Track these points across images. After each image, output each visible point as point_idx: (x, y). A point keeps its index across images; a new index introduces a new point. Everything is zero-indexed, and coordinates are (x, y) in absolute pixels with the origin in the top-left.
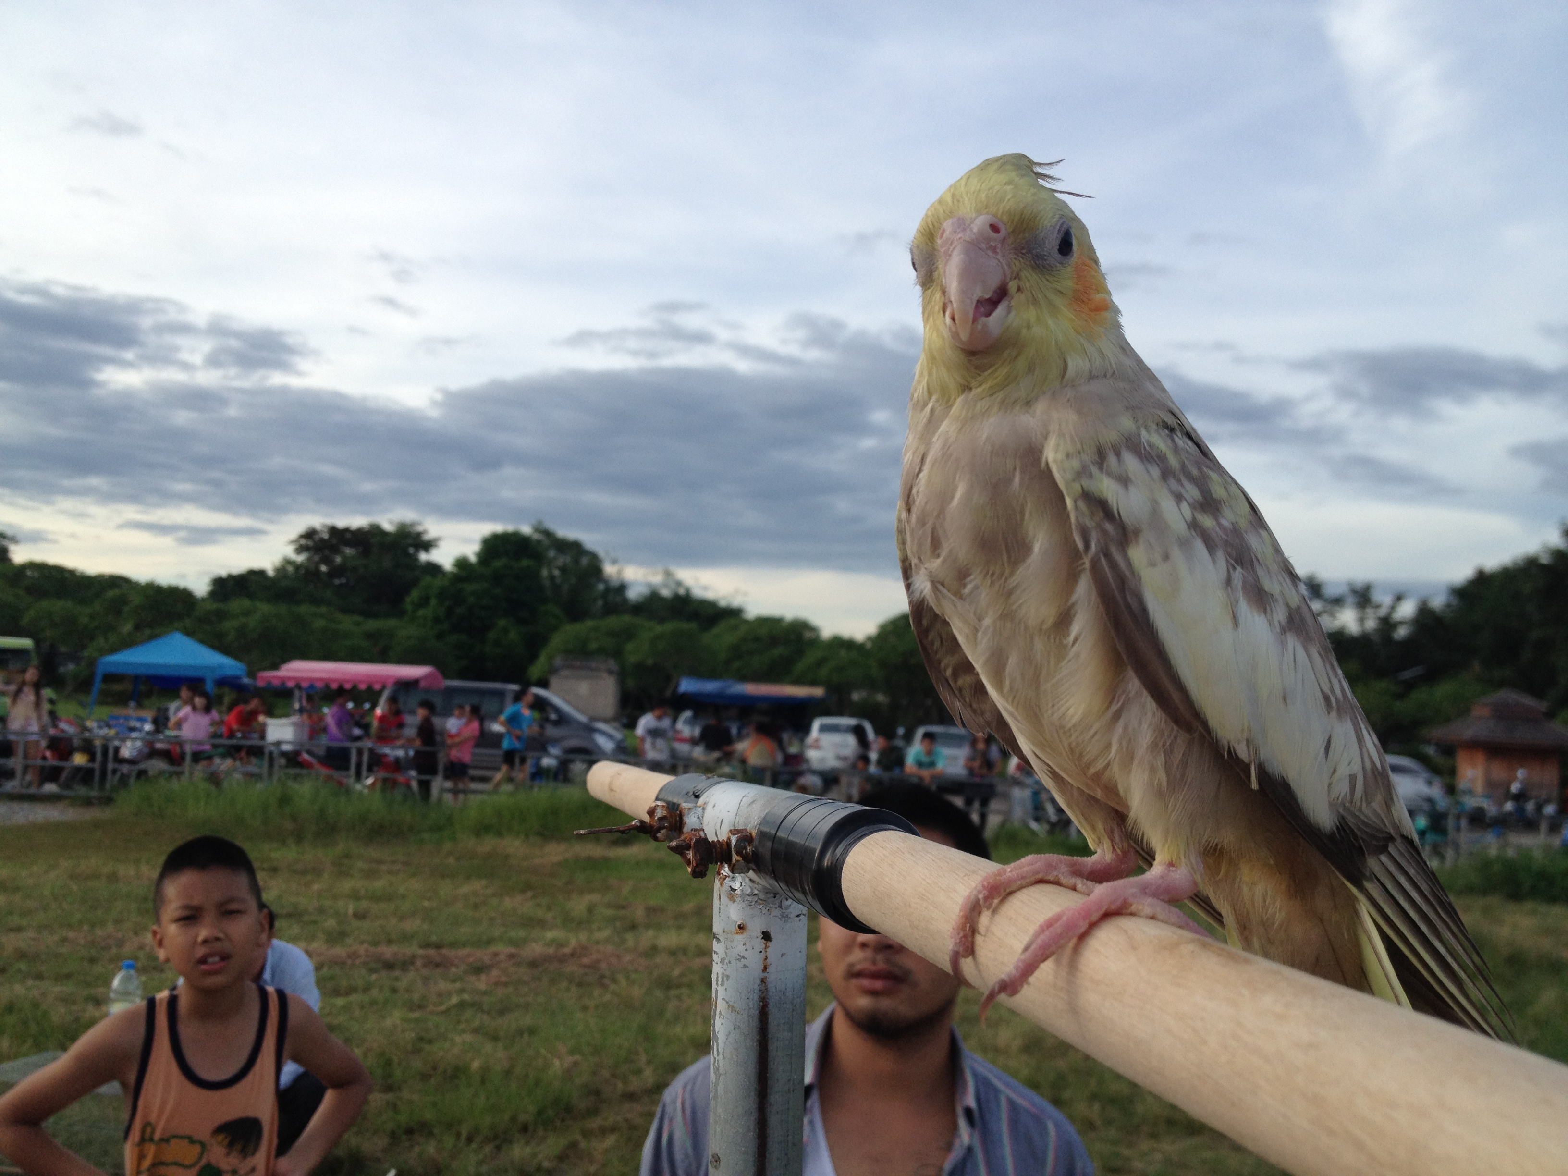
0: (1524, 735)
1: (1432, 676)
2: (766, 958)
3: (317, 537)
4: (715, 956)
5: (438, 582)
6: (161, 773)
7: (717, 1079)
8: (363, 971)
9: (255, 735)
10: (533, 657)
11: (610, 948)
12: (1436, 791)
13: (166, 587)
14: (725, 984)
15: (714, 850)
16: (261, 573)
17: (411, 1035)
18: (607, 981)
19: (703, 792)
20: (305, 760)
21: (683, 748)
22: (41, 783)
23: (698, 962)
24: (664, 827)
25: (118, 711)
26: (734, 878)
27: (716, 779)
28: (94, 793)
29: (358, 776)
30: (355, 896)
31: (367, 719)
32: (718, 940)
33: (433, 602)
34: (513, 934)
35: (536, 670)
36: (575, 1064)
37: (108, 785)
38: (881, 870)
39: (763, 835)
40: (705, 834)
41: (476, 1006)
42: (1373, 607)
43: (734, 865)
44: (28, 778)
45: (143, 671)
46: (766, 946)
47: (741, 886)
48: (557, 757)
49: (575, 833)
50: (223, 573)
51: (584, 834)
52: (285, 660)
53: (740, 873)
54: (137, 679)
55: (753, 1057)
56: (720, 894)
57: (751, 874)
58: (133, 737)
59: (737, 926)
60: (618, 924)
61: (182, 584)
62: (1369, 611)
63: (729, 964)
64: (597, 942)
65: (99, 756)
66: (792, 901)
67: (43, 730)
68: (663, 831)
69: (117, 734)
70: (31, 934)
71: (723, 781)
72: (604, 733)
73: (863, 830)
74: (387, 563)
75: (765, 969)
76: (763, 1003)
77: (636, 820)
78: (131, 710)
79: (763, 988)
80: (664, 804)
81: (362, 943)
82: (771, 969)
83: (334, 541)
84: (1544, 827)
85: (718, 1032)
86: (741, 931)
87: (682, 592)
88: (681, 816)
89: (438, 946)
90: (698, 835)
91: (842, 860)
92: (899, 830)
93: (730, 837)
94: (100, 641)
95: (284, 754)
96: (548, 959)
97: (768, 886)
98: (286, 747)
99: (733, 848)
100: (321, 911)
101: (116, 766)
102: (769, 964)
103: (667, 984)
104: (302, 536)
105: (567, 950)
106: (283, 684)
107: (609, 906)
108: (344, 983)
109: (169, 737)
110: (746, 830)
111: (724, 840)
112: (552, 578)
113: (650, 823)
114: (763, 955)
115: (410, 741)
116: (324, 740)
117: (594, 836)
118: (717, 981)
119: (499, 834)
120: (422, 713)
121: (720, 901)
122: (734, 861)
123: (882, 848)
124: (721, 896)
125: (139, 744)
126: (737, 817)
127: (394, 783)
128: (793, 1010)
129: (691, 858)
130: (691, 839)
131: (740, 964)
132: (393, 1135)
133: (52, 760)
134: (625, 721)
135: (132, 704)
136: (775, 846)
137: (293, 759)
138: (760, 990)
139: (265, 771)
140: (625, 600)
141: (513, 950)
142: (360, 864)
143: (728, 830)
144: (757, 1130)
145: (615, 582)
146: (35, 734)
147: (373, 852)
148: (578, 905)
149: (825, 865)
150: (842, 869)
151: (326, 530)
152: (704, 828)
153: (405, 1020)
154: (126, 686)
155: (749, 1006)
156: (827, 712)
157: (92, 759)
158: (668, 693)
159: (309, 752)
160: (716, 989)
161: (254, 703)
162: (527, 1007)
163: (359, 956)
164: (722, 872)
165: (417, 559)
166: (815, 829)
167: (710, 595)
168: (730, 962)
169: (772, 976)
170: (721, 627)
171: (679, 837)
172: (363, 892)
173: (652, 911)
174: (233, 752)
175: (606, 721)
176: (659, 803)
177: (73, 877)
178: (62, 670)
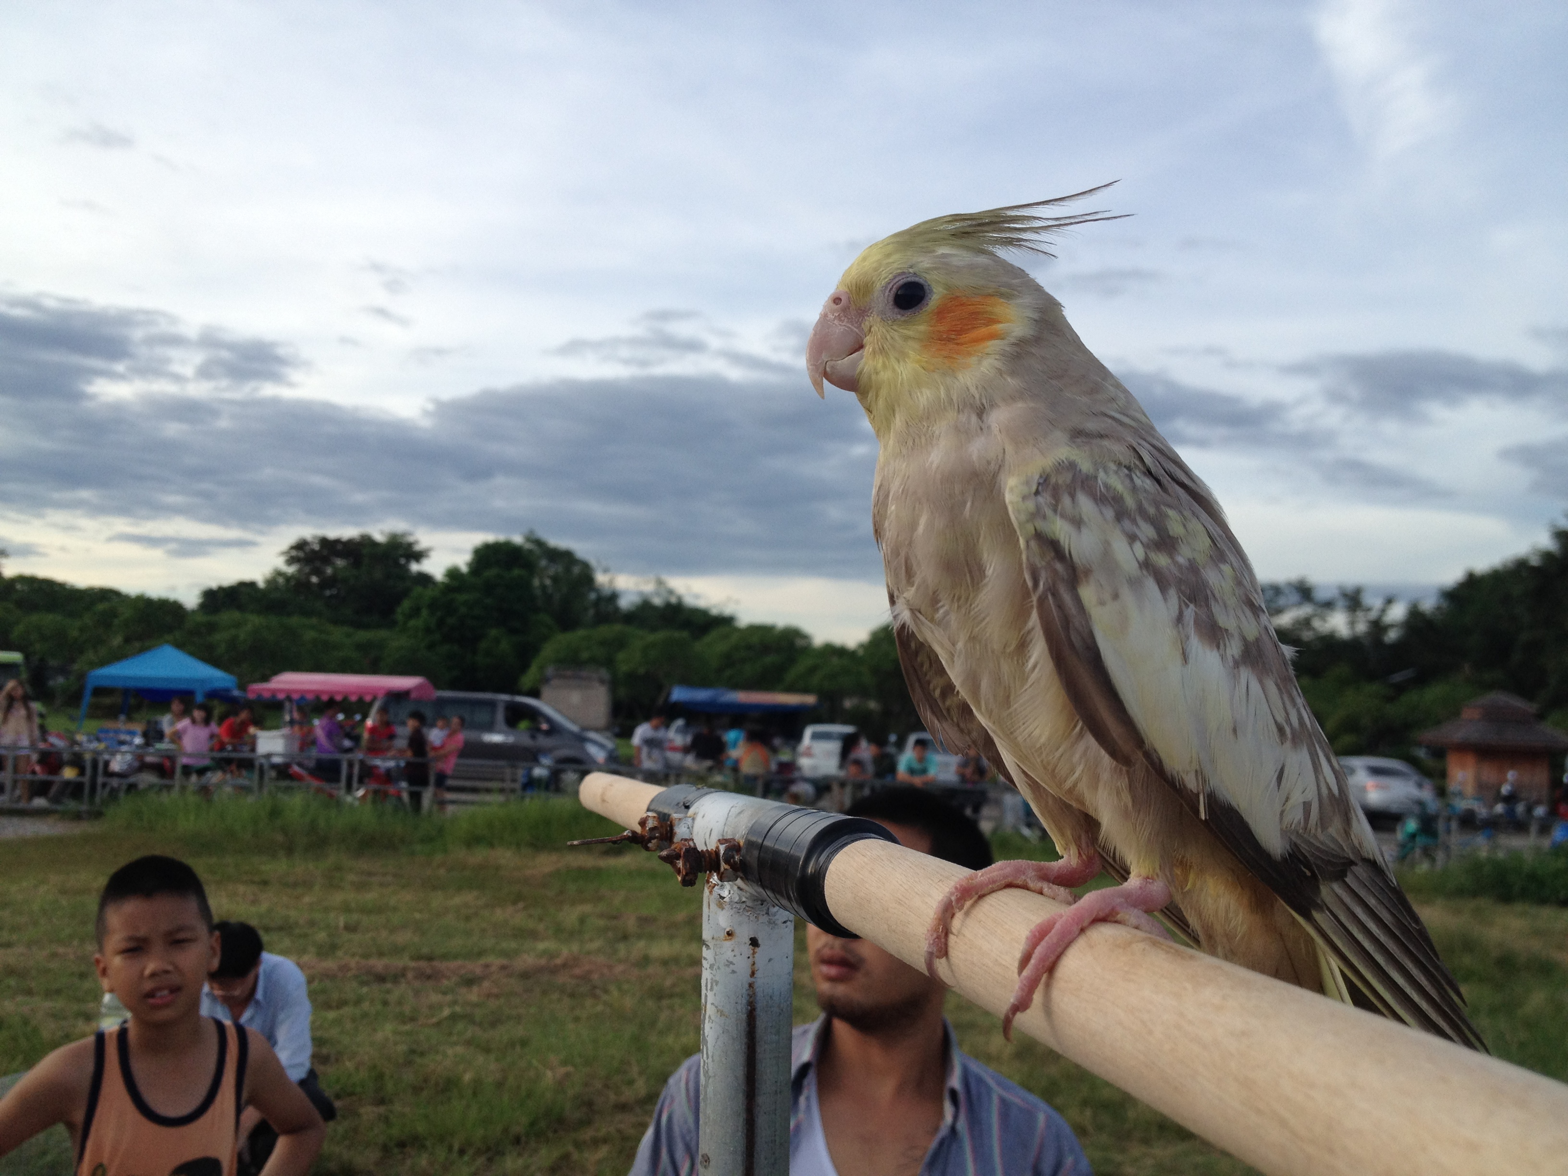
0: (1514, 736)
1: (1422, 680)
2: (754, 964)
3: (307, 549)
4: (704, 963)
5: (429, 593)
6: (151, 787)
7: (707, 1081)
8: (355, 984)
9: (246, 748)
10: (524, 667)
11: (601, 959)
12: (1427, 794)
13: (156, 600)
14: (714, 989)
15: (703, 859)
16: (252, 585)
17: (402, 1048)
18: (598, 992)
19: (693, 803)
20: (296, 772)
21: (675, 757)
22: (30, 798)
23: (690, 972)
24: (655, 838)
25: (109, 724)
26: (722, 887)
27: (706, 789)
28: (84, 807)
29: (349, 788)
30: (346, 909)
31: (358, 731)
32: (708, 947)
33: (425, 613)
34: (504, 945)
35: (527, 680)
36: (567, 1075)
37: (98, 800)
38: (861, 876)
39: (750, 844)
40: (695, 844)
41: (468, 1018)
42: (1363, 610)
43: (723, 873)
44: (18, 792)
45: (131, 684)
46: (754, 952)
47: (729, 894)
48: (549, 767)
49: (569, 843)
50: (214, 585)
51: (577, 845)
52: (276, 672)
53: (728, 881)
54: (126, 692)
55: (741, 1059)
56: (709, 902)
57: (739, 882)
58: (123, 750)
59: (726, 932)
60: (610, 934)
61: (172, 596)
62: (1360, 614)
63: (718, 970)
64: (589, 953)
65: (89, 771)
66: (778, 908)
67: (33, 746)
68: (654, 841)
69: (107, 748)
70: (20, 949)
71: (712, 792)
72: (595, 742)
73: (845, 838)
74: (378, 574)
75: (753, 974)
76: (751, 1007)
77: (628, 831)
78: (121, 724)
79: (751, 993)
80: (655, 815)
81: (353, 955)
82: (758, 974)
83: (325, 552)
84: (1534, 828)
85: (707, 1036)
86: (730, 937)
87: (673, 600)
88: (671, 827)
89: (430, 958)
90: (688, 845)
91: (824, 868)
92: (879, 839)
93: (719, 846)
94: (91, 655)
95: (274, 766)
96: (540, 970)
97: (755, 894)
98: (277, 760)
99: (721, 857)
100: (312, 923)
101: (105, 779)
102: (756, 969)
103: (659, 995)
104: (293, 548)
105: (559, 961)
106: (274, 696)
107: (601, 916)
108: (335, 996)
109: (159, 750)
110: (734, 840)
111: (712, 849)
112: (543, 587)
113: (641, 834)
114: (751, 960)
115: (401, 751)
116: (314, 753)
117: (587, 846)
118: (706, 986)
119: (491, 845)
120: (412, 724)
121: (709, 908)
122: (722, 869)
123: (863, 855)
124: (711, 905)
125: (129, 757)
126: (726, 827)
127: (385, 795)
128: (780, 1014)
129: (681, 867)
130: (681, 849)
131: (729, 970)
132: (385, 1149)
133: (41, 775)
134: (617, 730)
135: (122, 717)
136: (762, 854)
137: (283, 772)
138: (748, 995)
139: (255, 784)
140: (617, 609)
141: (505, 961)
142: (351, 877)
143: (718, 839)
144: (745, 1131)
145: (606, 591)
146: (25, 748)
147: (363, 864)
148: (570, 916)
149: (809, 872)
150: (825, 876)
151: (317, 542)
152: (693, 838)
153: (395, 1033)
154: (117, 699)
155: (737, 1010)
156: (818, 720)
157: (82, 772)
158: (660, 701)
159: (300, 765)
160: (706, 994)
161: (244, 715)
162: (519, 1018)
163: (350, 969)
164: (711, 880)
165: (408, 570)
166: (800, 837)
167: (701, 604)
168: (719, 968)
169: (761, 981)
170: (713, 634)
171: (670, 846)
172: (353, 905)
173: (644, 921)
174: (223, 764)
175: (597, 730)
176: (650, 814)
177: (63, 892)
178: (51, 683)
